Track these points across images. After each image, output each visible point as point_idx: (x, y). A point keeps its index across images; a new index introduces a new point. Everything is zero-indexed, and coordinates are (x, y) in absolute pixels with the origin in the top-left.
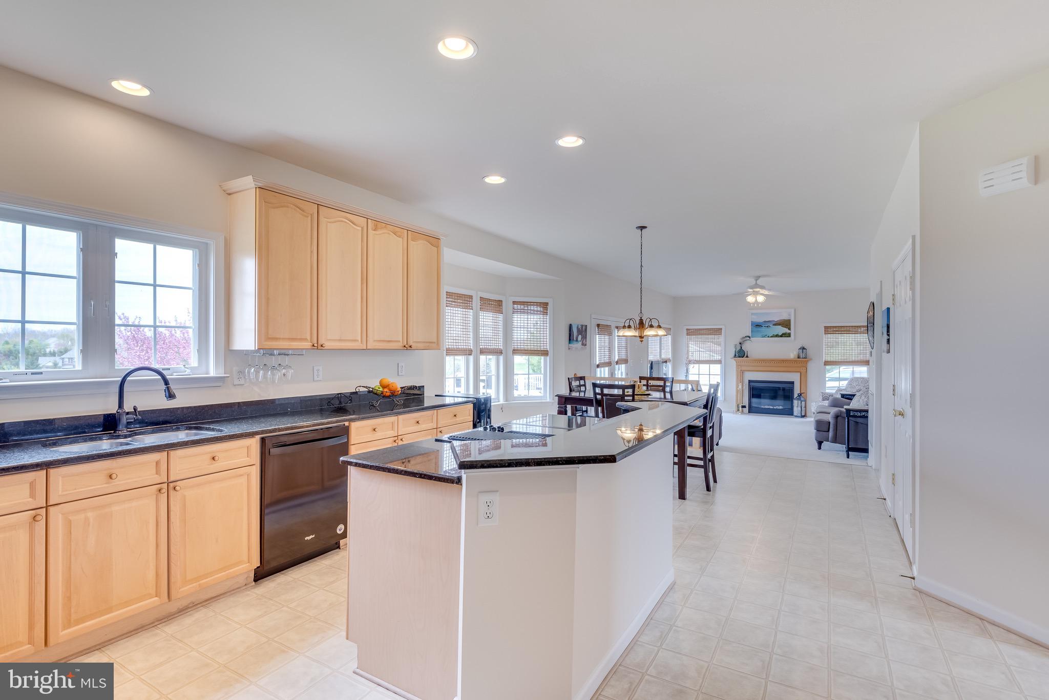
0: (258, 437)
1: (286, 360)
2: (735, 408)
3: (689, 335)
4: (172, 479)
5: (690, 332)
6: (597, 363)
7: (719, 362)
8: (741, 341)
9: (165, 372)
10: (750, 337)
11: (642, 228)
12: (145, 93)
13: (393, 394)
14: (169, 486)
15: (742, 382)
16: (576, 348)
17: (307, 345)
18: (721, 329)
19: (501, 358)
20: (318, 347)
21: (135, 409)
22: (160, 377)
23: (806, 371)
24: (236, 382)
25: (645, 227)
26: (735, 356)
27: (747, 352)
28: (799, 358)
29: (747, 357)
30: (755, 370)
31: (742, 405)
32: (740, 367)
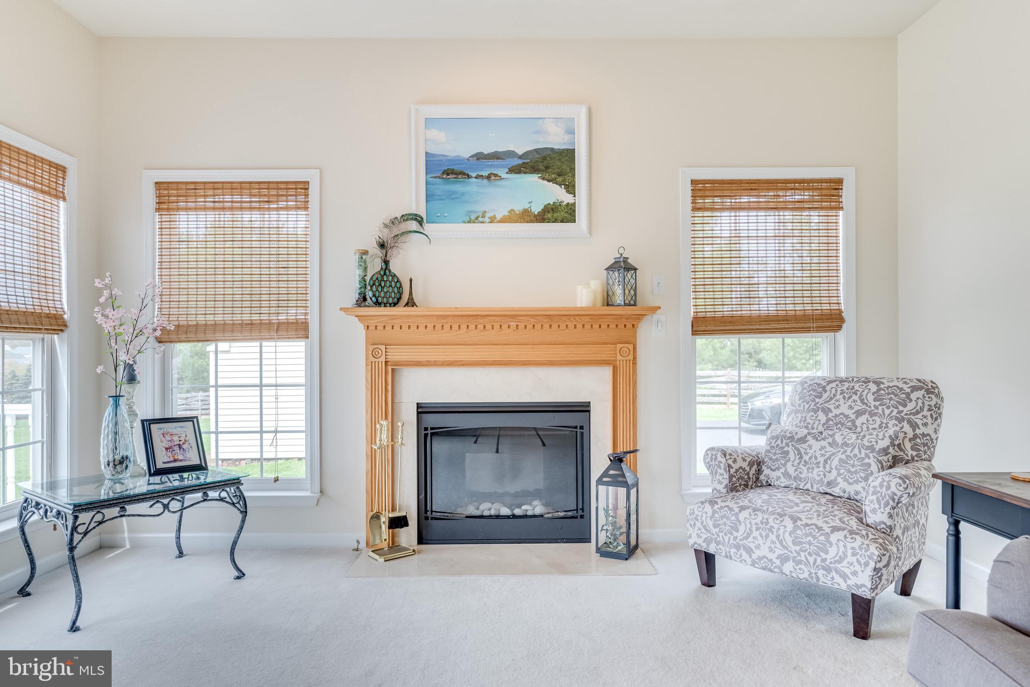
7: (299, 329)
8: (386, 235)
10: (421, 222)
15: (391, 413)
18: (306, 183)
23: (635, 358)
26: (362, 300)
27: (411, 280)
28: (608, 305)
29: (411, 303)
30: (441, 358)
31: (391, 515)
32: (383, 347)
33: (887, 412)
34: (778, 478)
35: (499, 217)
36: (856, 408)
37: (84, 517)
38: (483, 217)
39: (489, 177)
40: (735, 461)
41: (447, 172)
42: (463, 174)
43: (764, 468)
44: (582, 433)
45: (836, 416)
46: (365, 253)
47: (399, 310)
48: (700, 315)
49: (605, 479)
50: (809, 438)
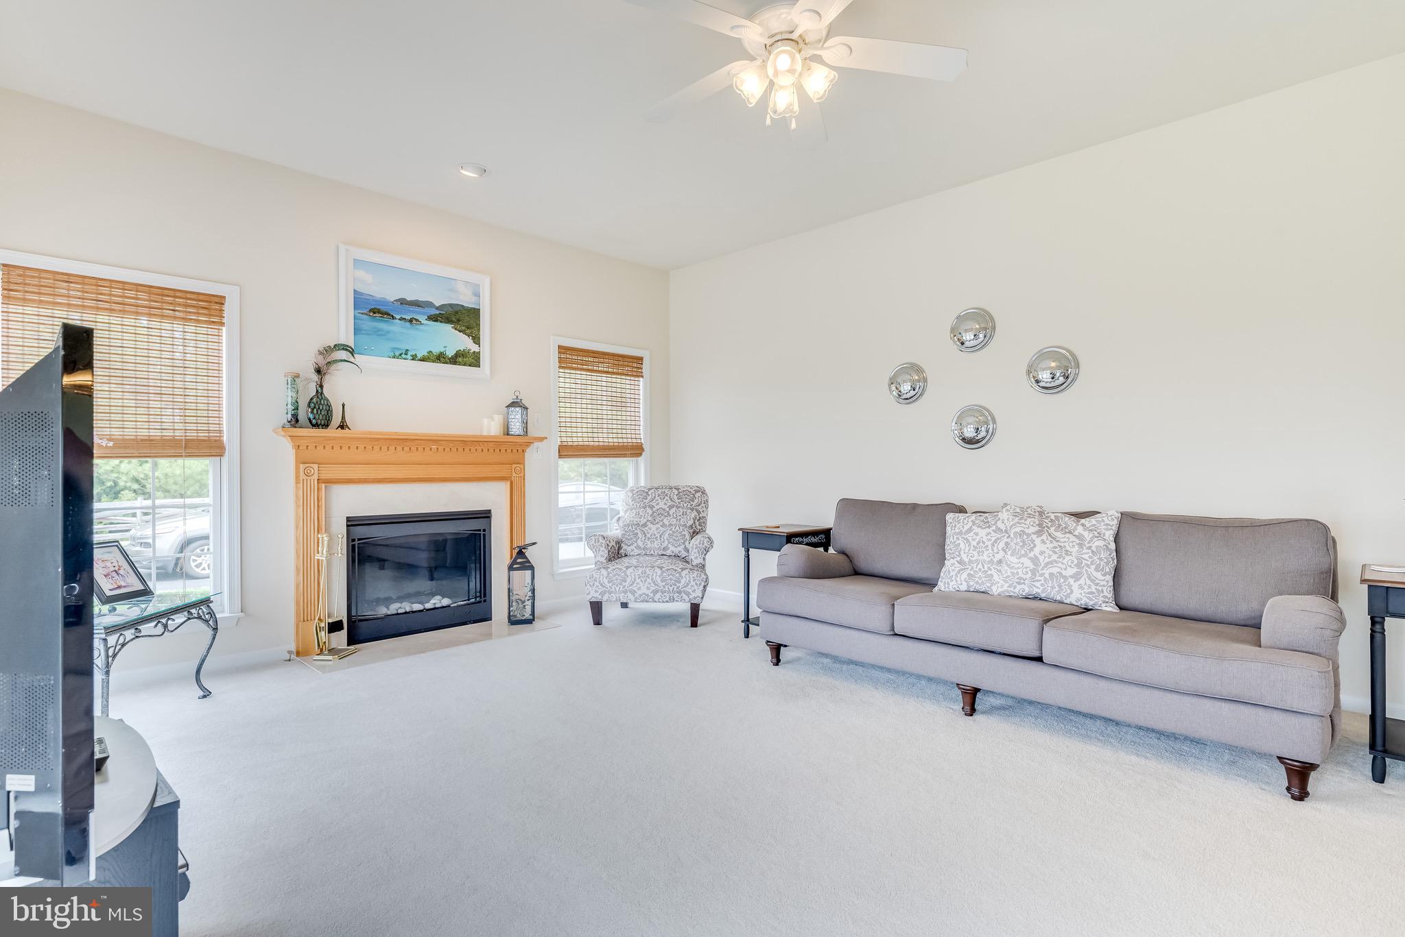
8: (321, 361)
10: (352, 353)
15: (322, 526)
18: (219, 298)
23: (524, 475)
26: (295, 421)
27: (343, 406)
28: (508, 434)
29: (342, 426)
30: (373, 476)
31: (330, 621)
32: (316, 466)
33: (685, 505)
34: (632, 550)
35: (419, 356)
36: (669, 504)
38: (406, 354)
39: (411, 321)
40: (610, 542)
41: (374, 311)
42: (389, 315)
43: (622, 545)
44: (484, 535)
45: (658, 510)
46: (298, 376)
47: (331, 432)
48: (565, 444)
49: (515, 566)
50: (648, 523)
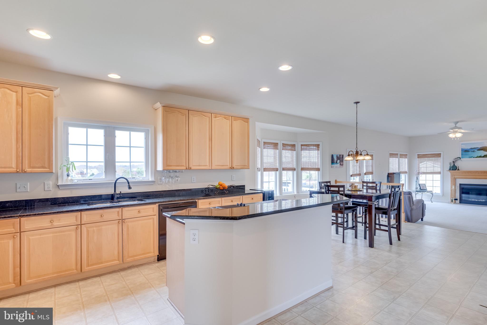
0: (157, 204)
1: (177, 174)
2: (450, 201)
3: (419, 158)
4: (123, 218)
5: (419, 156)
6: (351, 174)
7: (439, 173)
8: (454, 160)
9: (128, 179)
10: (460, 158)
11: (357, 103)
12: (119, 77)
13: (224, 189)
14: (122, 221)
16: (336, 167)
17: (184, 168)
18: (440, 154)
19: (295, 172)
20: (190, 169)
21: (121, 192)
22: (126, 181)
24: (159, 183)
25: (359, 102)
26: (450, 169)
27: (458, 167)
29: (458, 170)
31: (455, 198)
32: (453, 176)
37: (417, 192)
46: (451, 163)
47: (456, 171)
